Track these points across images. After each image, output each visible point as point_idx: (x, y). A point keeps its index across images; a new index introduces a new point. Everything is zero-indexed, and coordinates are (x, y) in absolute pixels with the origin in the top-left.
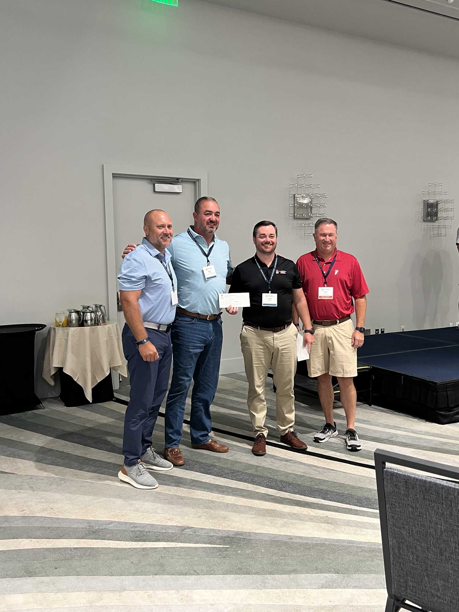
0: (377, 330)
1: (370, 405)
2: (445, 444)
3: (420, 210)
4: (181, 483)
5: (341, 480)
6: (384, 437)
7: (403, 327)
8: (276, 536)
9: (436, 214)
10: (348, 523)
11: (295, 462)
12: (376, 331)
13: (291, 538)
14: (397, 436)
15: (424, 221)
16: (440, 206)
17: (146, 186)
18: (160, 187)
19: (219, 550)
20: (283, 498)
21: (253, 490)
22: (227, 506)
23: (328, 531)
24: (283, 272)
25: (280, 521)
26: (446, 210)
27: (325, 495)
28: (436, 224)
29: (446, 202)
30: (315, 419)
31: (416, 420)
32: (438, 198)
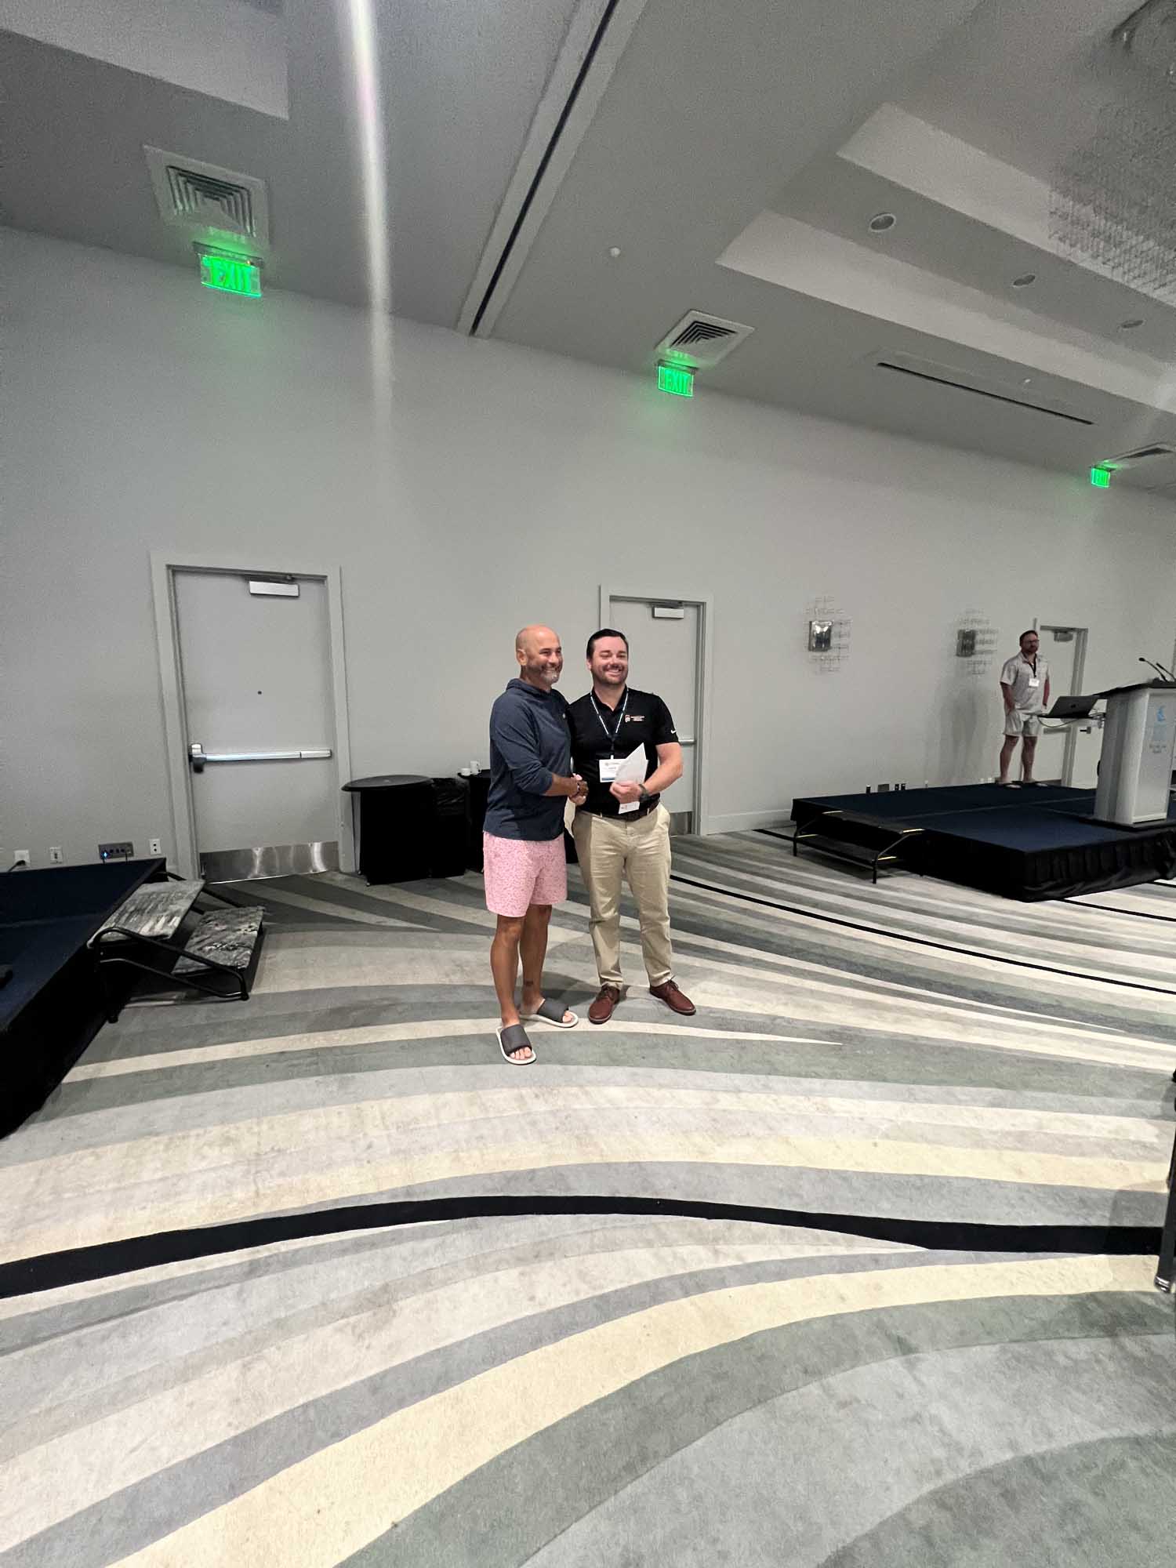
0: (897, 785)
1: (921, 875)
2: (1046, 927)
3: (953, 641)
4: (741, 961)
5: (936, 967)
6: (960, 915)
7: (926, 782)
8: (896, 1034)
9: (972, 647)
10: (979, 1024)
11: (866, 942)
13: (916, 1038)
14: (978, 915)
15: (958, 655)
16: (979, 637)
17: (644, 610)
18: (659, 612)
19: (833, 1048)
20: (878, 987)
21: (833, 974)
22: (812, 993)
23: (958, 1032)
24: (638, 719)
25: (889, 1016)
26: (983, 642)
27: (928, 985)
28: (973, 658)
29: (983, 632)
30: (864, 891)
31: (989, 895)
32: (976, 627)
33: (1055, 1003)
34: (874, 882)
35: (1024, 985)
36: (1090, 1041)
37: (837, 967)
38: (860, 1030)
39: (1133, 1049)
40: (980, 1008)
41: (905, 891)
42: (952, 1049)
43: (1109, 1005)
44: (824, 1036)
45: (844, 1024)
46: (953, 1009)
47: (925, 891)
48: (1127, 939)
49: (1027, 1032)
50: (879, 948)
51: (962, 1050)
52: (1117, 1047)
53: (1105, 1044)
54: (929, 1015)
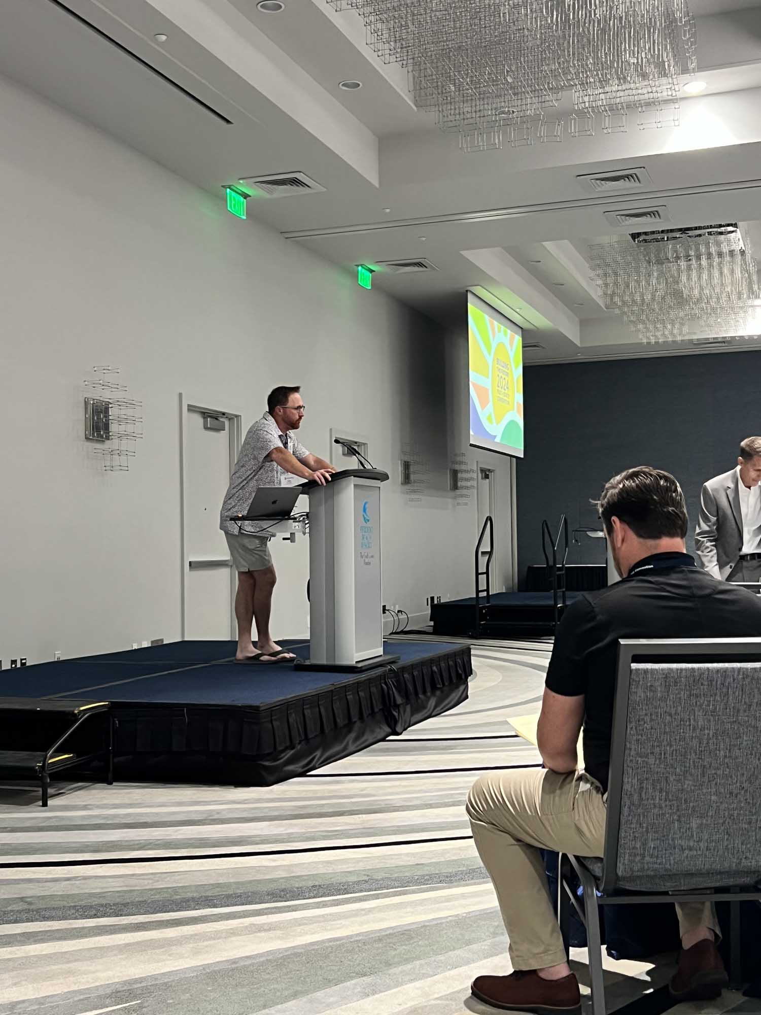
0: (14, 662)
1: (111, 782)
8: (205, 967)
9: (107, 427)
12: (12, 664)
14: (217, 812)
16: (114, 412)
23: (279, 938)
25: (182, 950)
28: (110, 444)
31: (216, 789)
32: (106, 396)
33: (366, 878)
34: (45, 804)
35: (322, 870)
36: (422, 902)
37: (64, 918)
38: (154, 977)
39: (463, 896)
40: (289, 907)
41: (98, 807)
42: (285, 958)
43: (417, 864)
44: (108, 1001)
45: (125, 979)
46: (257, 918)
47: (127, 801)
48: (396, 799)
49: (356, 914)
50: (110, 880)
51: (297, 955)
52: (448, 899)
53: (436, 901)
54: (233, 933)
